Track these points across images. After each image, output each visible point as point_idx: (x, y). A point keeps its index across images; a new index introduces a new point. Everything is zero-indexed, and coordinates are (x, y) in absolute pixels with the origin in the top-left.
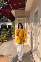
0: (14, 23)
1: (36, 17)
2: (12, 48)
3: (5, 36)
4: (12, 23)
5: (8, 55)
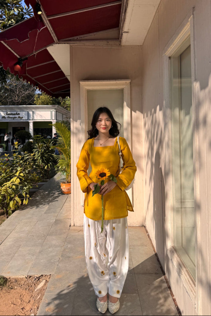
0: (67, 108)
1: (181, 76)
2: (54, 241)
3: (16, 180)
4: (55, 109)
5: (35, 278)
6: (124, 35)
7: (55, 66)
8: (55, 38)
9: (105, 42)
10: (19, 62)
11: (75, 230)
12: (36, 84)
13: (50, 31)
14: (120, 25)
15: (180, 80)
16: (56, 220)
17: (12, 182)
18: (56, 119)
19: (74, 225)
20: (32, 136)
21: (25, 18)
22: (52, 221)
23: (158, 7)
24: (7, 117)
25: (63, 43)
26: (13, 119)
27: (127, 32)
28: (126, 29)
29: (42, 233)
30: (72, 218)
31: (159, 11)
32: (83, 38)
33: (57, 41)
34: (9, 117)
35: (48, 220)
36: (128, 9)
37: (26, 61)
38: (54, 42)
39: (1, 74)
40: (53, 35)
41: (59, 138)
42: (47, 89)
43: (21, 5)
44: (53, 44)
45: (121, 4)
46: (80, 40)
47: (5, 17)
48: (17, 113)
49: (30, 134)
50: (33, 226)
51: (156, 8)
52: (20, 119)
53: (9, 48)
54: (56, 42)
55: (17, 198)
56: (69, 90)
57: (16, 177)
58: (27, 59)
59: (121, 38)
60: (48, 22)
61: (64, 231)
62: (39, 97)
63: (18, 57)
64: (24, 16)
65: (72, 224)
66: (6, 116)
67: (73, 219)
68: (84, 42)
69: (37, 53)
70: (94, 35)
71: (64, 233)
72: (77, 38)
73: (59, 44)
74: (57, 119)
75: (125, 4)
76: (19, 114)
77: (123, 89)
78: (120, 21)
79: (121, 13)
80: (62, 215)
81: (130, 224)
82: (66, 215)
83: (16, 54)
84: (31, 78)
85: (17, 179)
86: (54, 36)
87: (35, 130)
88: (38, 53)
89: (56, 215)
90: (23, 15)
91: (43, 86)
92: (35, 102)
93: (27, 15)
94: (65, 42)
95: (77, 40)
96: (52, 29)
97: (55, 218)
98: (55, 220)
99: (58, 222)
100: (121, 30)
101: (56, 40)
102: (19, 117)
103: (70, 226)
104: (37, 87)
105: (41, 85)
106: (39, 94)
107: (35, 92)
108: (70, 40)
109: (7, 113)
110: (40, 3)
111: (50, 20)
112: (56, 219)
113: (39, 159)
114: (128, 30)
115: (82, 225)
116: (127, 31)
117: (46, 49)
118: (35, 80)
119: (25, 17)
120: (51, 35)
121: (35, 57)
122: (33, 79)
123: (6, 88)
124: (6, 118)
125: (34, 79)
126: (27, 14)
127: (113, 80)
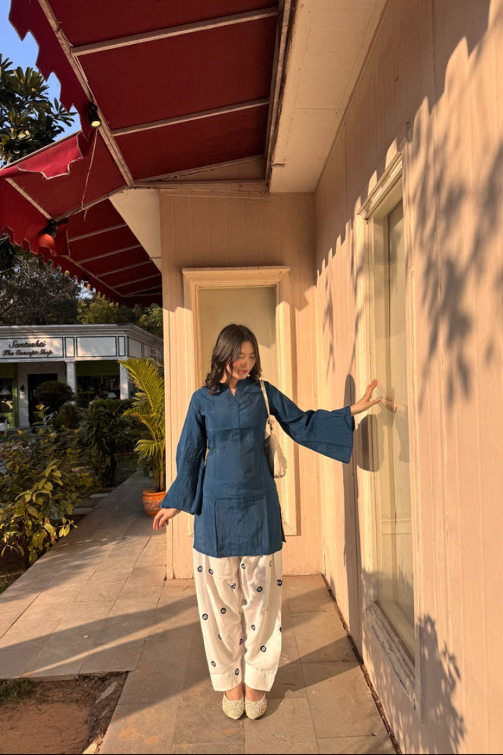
1: (389, 260)
3: (43, 486)
4: (126, 331)
5: (96, 679)
6: (276, 171)
7: (127, 236)
8: (127, 177)
9: (234, 187)
10: (49, 227)
11: (175, 587)
12: (83, 277)
13: (117, 162)
14: (266, 149)
15: (388, 266)
16: (134, 569)
17: (36, 491)
18: (128, 356)
19: (174, 578)
20: (73, 393)
21: (55, 127)
22: (125, 571)
23: (345, 113)
24: (15, 352)
25: (143, 188)
26: (28, 356)
27: (282, 165)
28: (278, 158)
29: (106, 594)
30: (169, 562)
31: (345, 123)
32: (189, 177)
33: (133, 182)
34: (19, 353)
35: (117, 568)
36: (281, 116)
37: (65, 224)
38: (126, 184)
39: (3, 253)
40: (124, 170)
41: (137, 394)
42: (108, 287)
43: (47, 98)
44: (123, 189)
45: (268, 106)
46: (181, 182)
47: (9, 125)
48: (39, 342)
49: (69, 388)
50: (85, 582)
51: (341, 117)
52: (45, 356)
53: (29, 199)
54: (129, 184)
55: (48, 526)
56: (160, 290)
57: (44, 480)
58: (66, 221)
59: (269, 178)
60: (113, 142)
61: (153, 589)
62: (88, 306)
63: (48, 217)
64: (54, 123)
65: (170, 576)
66: (14, 350)
67: (172, 565)
68: (191, 186)
69: (88, 207)
70: (212, 170)
71: (154, 593)
72: (176, 177)
73: (135, 188)
74: (130, 355)
75: (275, 107)
76: (42, 345)
77: (275, 285)
78: (267, 141)
79: (268, 124)
80: (147, 558)
81: (292, 572)
82: (155, 557)
83: (42, 211)
84: (73, 263)
85: (46, 483)
86: (126, 172)
87: (79, 380)
88: (90, 208)
89: (134, 558)
90: (50, 120)
91: (101, 281)
92: (78, 317)
93: (60, 120)
94: (148, 185)
95: (175, 181)
96: (121, 158)
97: (132, 564)
98: (132, 569)
99: (138, 572)
100: (268, 160)
101: (130, 181)
102: (43, 352)
103: (166, 579)
104: (87, 282)
105: (96, 277)
106: (86, 300)
107: (78, 295)
108: (160, 180)
109: (15, 343)
110: (95, 103)
111: (116, 138)
112: (136, 567)
113: (93, 442)
114: (285, 160)
115: (191, 577)
116: (282, 163)
117: (108, 200)
118: (81, 267)
119: (56, 125)
120: (118, 169)
121: (85, 216)
122: (77, 264)
123: (11, 286)
124: (12, 354)
125: (81, 264)
126: (59, 117)
127: (253, 268)
